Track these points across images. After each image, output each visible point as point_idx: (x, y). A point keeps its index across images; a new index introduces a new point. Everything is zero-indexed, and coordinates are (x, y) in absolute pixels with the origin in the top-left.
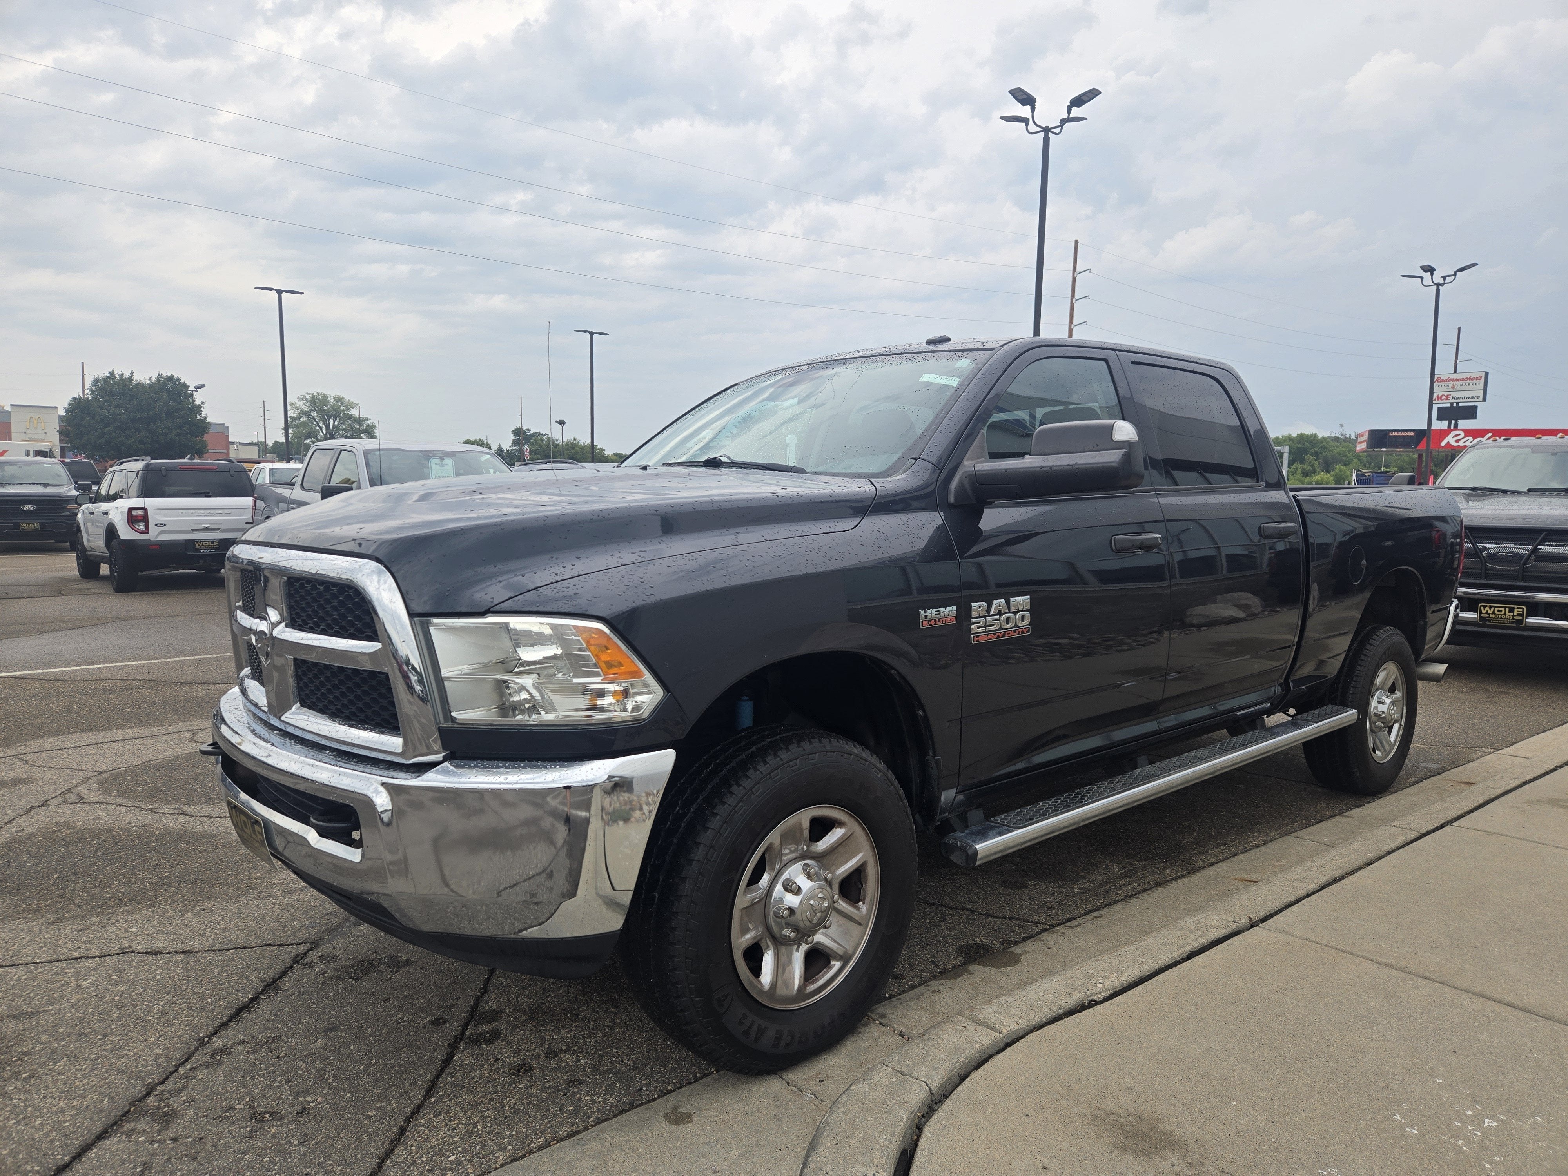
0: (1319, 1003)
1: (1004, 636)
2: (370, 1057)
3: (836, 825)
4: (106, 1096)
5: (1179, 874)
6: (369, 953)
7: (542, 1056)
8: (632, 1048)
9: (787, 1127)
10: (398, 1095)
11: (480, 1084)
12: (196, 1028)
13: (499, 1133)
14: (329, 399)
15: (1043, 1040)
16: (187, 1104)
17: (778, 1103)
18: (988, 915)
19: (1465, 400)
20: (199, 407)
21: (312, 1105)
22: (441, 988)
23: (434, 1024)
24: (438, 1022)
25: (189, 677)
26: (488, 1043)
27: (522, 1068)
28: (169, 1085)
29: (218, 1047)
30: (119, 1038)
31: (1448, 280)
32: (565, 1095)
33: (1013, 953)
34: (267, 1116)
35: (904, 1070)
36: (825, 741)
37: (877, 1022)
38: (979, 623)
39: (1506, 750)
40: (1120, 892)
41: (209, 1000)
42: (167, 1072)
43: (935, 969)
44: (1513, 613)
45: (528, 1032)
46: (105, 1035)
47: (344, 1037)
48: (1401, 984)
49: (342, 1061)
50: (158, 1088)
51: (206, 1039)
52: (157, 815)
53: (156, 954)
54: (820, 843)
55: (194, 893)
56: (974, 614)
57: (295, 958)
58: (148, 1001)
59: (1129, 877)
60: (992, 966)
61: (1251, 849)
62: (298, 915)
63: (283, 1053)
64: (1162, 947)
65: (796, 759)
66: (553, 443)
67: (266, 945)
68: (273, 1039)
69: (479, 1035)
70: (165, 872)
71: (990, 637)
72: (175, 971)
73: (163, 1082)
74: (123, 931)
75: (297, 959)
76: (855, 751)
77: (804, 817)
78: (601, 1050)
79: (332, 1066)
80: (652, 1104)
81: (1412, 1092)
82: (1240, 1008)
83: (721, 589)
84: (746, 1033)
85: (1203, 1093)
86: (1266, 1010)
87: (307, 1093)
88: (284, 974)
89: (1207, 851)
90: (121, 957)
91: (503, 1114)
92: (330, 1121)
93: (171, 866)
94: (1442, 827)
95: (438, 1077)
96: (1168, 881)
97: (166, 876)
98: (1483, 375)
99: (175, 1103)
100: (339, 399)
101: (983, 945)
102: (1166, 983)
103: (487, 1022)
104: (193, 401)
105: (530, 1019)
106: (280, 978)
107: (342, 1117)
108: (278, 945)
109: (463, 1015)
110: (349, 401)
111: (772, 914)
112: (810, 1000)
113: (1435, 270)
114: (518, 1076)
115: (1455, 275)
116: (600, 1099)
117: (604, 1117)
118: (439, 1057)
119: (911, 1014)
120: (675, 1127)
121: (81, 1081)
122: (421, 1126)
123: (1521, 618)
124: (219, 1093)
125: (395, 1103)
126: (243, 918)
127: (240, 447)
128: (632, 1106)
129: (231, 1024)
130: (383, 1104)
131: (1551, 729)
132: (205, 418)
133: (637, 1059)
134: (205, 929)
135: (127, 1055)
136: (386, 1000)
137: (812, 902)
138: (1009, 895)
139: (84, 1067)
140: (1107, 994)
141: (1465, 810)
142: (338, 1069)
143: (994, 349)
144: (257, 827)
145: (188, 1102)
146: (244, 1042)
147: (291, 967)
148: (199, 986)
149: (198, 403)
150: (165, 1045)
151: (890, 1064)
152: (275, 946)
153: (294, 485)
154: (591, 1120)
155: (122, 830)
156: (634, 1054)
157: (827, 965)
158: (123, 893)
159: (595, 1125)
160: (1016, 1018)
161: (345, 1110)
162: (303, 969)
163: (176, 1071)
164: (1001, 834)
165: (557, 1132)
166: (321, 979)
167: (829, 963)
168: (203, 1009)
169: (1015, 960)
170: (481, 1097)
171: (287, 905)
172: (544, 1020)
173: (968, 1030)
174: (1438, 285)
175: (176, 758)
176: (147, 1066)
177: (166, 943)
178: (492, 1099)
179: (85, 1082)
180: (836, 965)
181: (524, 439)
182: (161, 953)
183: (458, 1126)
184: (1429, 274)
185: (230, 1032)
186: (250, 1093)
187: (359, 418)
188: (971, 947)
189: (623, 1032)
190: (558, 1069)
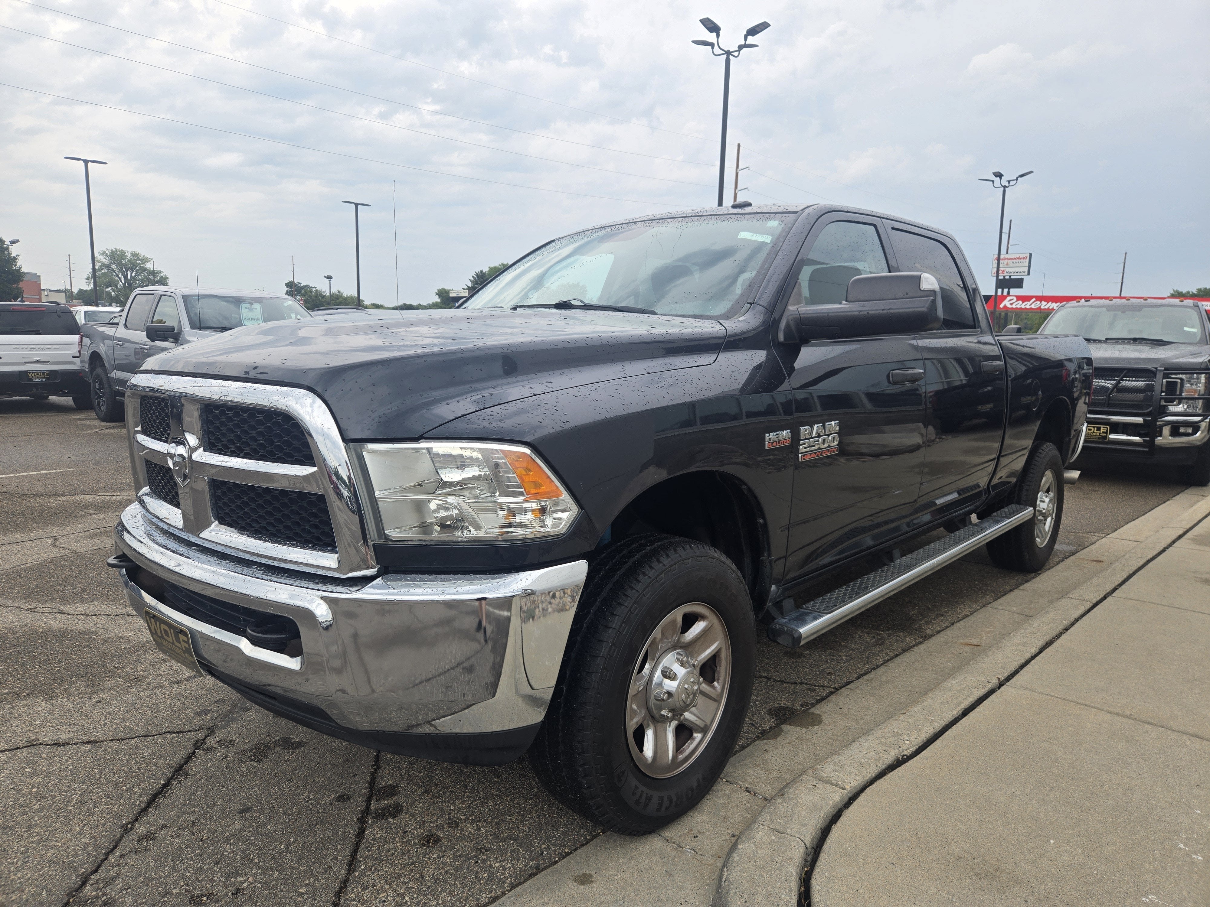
0: (1080, 749)
1: (821, 454)
2: (288, 835)
3: (699, 619)
4: (43, 889)
5: (917, 641)
6: (263, 736)
7: (445, 826)
8: (523, 815)
9: (680, 882)
10: (323, 871)
11: (396, 857)
12: (118, 816)
13: (426, 903)
14: (126, 254)
15: (880, 793)
16: (124, 892)
17: (665, 860)
18: (783, 682)
19: (1016, 274)
20: (15, 259)
21: (245, 885)
22: (336, 766)
23: (339, 801)
24: (342, 798)
25: (40, 490)
26: (394, 816)
27: (430, 839)
28: (102, 874)
29: (142, 833)
30: (44, 829)
31: (1012, 183)
32: (477, 862)
33: (813, 714)
34: (205, 899)
35: (778, 827)
36: (694, 547)
37: (724, 780)
38: (805, 444)
39: (1113, 535)
40: (878, 658)
41: (124, 788)
42: (98, 860)
43: (756, 730)
44: (1100, 431)
45: (426, 805)
46: (30, 828)
47: (259, 818)
48: (1133, 729)
49: (262, 841)
50: (93, 877)
51: (129, 826)
52: (38, 614)
53: (64, 745)
54: (686, 634)
55: (88, 686)
56: (802, 437)
57: (196, 744)
58: (66, 791)
59: (881, 645)
60: (801, 726)
61: (963, 618)
62: (189, 704)
63: (205, 837)
64: (942, 706)
65: (675, 564)
66: (321, 294)
67: (165, 733)
68: (193, 823)
69: (383, 809)
70: (56, 667)
71: (812, 456)
72: (85, 761)
73: (96, 871)
74: (27, 724)
75: (198, 745)
76: (716, 555)
77: (677, 615)
78: (496, 818)
79: (255, 846)
80: (555, 866)
81: (1181, 823)
82: (1022, 757)
83: (622, 416)
84: (638, 802)
85: (1024, 835)
86: (1043, 758)
87: (237, 874)
88: (188, 759)
89: (931, 621)
90: (30, 749)
91: (426, 885)
92: (266, 900)
93: (60, 661)
94: (1105, 598)
95: (355, 852)
96: (911, 647)
97: (57, 671)
98: (1028, 255)
99: (112, 891)
100: (135, 255)
101: (787, 707)
102: (957, 738)
103: (387, 796)
104: (9, 254)
105: (425, 792)
106: (186, 763)
107: (275, 895)
108: (176, 733)
109: (364, 791)
110: (144, 256)
111: (652, 697)
112: (681, 768)
113: (1003, 176)
114: (429, 846)
115: (1017, 179)
116: (509, 865)
117: (517, 882)
118: (352, 832)
119: (750, 771)
120: (582, 887)
121: (16, 875)
122: (352, 900)
123: (1105, 435)
124: (153, 879)
125: (322, 879)
126: (139, 708)
127: (50, 293)
128: (538, 870)
129: (150, 810)
130: (311, 881)
131: (1138, 518)
132: (20, 268)
133: (531, 824)
134: (106, 719)
135: (56, 846)
136: (290, 780)
137: (686, 686)
138: (793, 663)
139: (15, 860)
140: (913, 749)
141: (1117, 584)
142: (260, 849)
143: (797, 212)
144: (181, 637)
145: (125, 889)
146: (166, 826)
147: (194, 753)
148: (112, 774)
149: (13, 255)
150: (91, 834)
151: (764, 823)
152: (174, 733)
153: (118, 324)
154: (506, 885)
155: (6, 629)
156: (526, 821)
157: (690, 736)
158: (20, 688)
159: (510, 890)
160: (853, 776)
161: (277, 888)
162: (206, 754)
163: (106, 859)
164: (815, 618)
165: (479, 899)
166: (224, 763)
167: (692, 735)
168: (120, 796)
169: (817, 721)
170: (401, 869)
171: (176, 694)
172: (438, 792)
173: (819, 788)
174: (1005, 187)
175: (44, 562)
176: (77, 856)
177: (71, 735)
178: (412, 870)
179: (19, 875)
180: (698, 736)
181: (296, 290)
182: (68, 744)
183: (387, 898)
184: (998, 178)
185: (149, 817)
186: (183, 877)
187: (154, 270)
188: (778, 710)
189: (511, 800)
190: (463, 838)
